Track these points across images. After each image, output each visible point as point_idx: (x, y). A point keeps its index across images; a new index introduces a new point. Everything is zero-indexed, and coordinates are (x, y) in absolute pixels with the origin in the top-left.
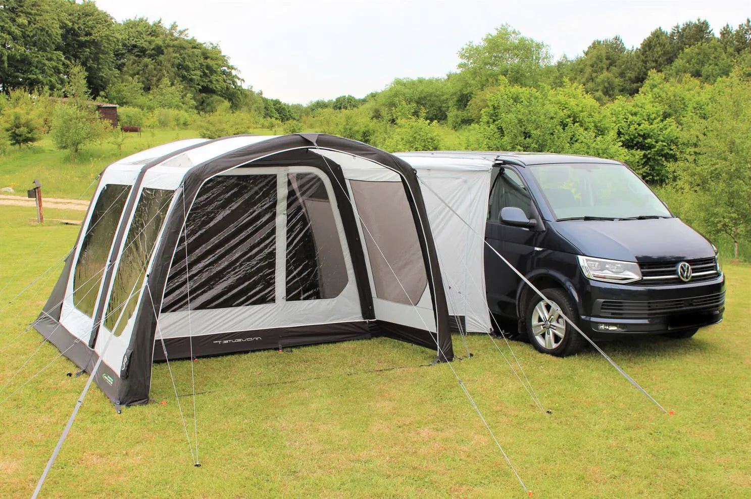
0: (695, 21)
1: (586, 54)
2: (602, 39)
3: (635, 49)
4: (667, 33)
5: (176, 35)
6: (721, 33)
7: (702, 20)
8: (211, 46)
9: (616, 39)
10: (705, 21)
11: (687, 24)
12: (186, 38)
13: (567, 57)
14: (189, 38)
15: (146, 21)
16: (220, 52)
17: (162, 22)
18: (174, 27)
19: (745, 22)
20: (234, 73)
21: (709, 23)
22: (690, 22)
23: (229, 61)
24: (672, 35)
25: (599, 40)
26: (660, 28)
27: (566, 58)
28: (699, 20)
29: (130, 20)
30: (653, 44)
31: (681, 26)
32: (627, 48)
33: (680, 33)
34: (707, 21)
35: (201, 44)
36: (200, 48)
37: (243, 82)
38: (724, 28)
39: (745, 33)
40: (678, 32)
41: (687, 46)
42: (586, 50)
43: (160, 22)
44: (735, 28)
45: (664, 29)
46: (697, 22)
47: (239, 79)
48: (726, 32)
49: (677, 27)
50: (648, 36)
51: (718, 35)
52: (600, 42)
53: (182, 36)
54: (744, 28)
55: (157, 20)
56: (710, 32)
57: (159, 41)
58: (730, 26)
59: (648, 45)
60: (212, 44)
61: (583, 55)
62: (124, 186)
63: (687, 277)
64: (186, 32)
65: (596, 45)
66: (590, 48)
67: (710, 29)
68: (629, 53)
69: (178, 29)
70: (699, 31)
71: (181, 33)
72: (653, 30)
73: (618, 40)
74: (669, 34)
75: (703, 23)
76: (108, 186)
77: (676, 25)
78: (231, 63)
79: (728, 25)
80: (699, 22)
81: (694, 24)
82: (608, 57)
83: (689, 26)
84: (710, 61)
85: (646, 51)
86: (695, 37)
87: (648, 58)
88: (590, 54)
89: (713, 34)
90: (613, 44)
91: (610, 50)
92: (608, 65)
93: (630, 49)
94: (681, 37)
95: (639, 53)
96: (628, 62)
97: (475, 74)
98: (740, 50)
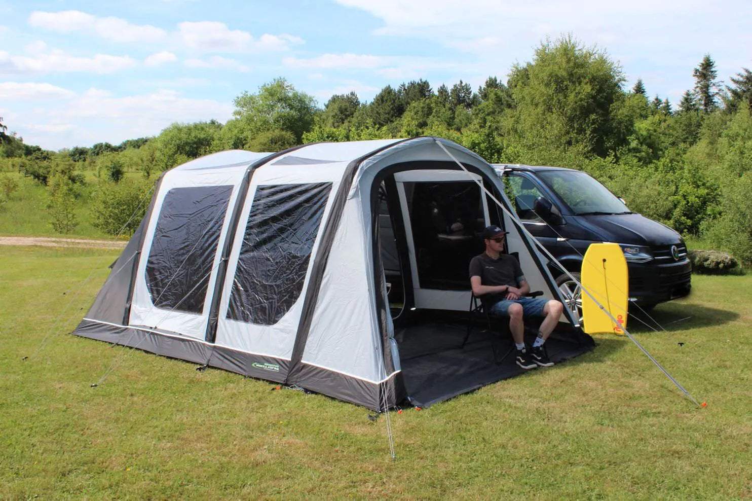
0: (417, 80)
1: (327, 106)
3: (369, 103)
6: (439, 91)
7: (424, 80)
9: (352, 94)
10: (426, 81)
11: (411, 83)
19: (459, 83)
21: (430, 84)
22: (414, 82)
24: (400, 91)
25: (337, 95)
26: (389, 86)
28: (421, 80)
30: (385, 98)
31: (407, 85)
32: (361, 103)
34: (428, 81)
38: (441, 88)
39: (459, 92)
40: (405, 89)
41: (414, 102)
42: (327, 103)
44: (450, 87)
45: (392, 87)
48: (443, 90)
49: (404, 85)
50: (379, 93)
51: (436, 93)
52: (338, 97)
54: (457, 88)
56: (430, 90)
58: (446, 86)
59: (381, 99)
65: (335, 99)
66: (329, 101)
67: (430, 88)
68: (364, 106)
70: (422, 89)
72: (384, 87)
73: (354, 95)
74: (396, 90)
75: (425, 83)
77: (402, 84)
79: (444, 85)
80: (421, 82)
81: (418, 84)
82: (346, 109)
83: (413, 84)
84: (433, 114)
85: (379, 105)
86: (418, 94)
87: (381, 111)
88: (331, 107)
89: (433, 92)
90: (349, 98)
91: (348, 104)
92: (347, 116)
93: (364, 102)
94: (407, 94)
95: (373, 106)
96: (364, 114)
97: (250, 120)
98: (456, 105)
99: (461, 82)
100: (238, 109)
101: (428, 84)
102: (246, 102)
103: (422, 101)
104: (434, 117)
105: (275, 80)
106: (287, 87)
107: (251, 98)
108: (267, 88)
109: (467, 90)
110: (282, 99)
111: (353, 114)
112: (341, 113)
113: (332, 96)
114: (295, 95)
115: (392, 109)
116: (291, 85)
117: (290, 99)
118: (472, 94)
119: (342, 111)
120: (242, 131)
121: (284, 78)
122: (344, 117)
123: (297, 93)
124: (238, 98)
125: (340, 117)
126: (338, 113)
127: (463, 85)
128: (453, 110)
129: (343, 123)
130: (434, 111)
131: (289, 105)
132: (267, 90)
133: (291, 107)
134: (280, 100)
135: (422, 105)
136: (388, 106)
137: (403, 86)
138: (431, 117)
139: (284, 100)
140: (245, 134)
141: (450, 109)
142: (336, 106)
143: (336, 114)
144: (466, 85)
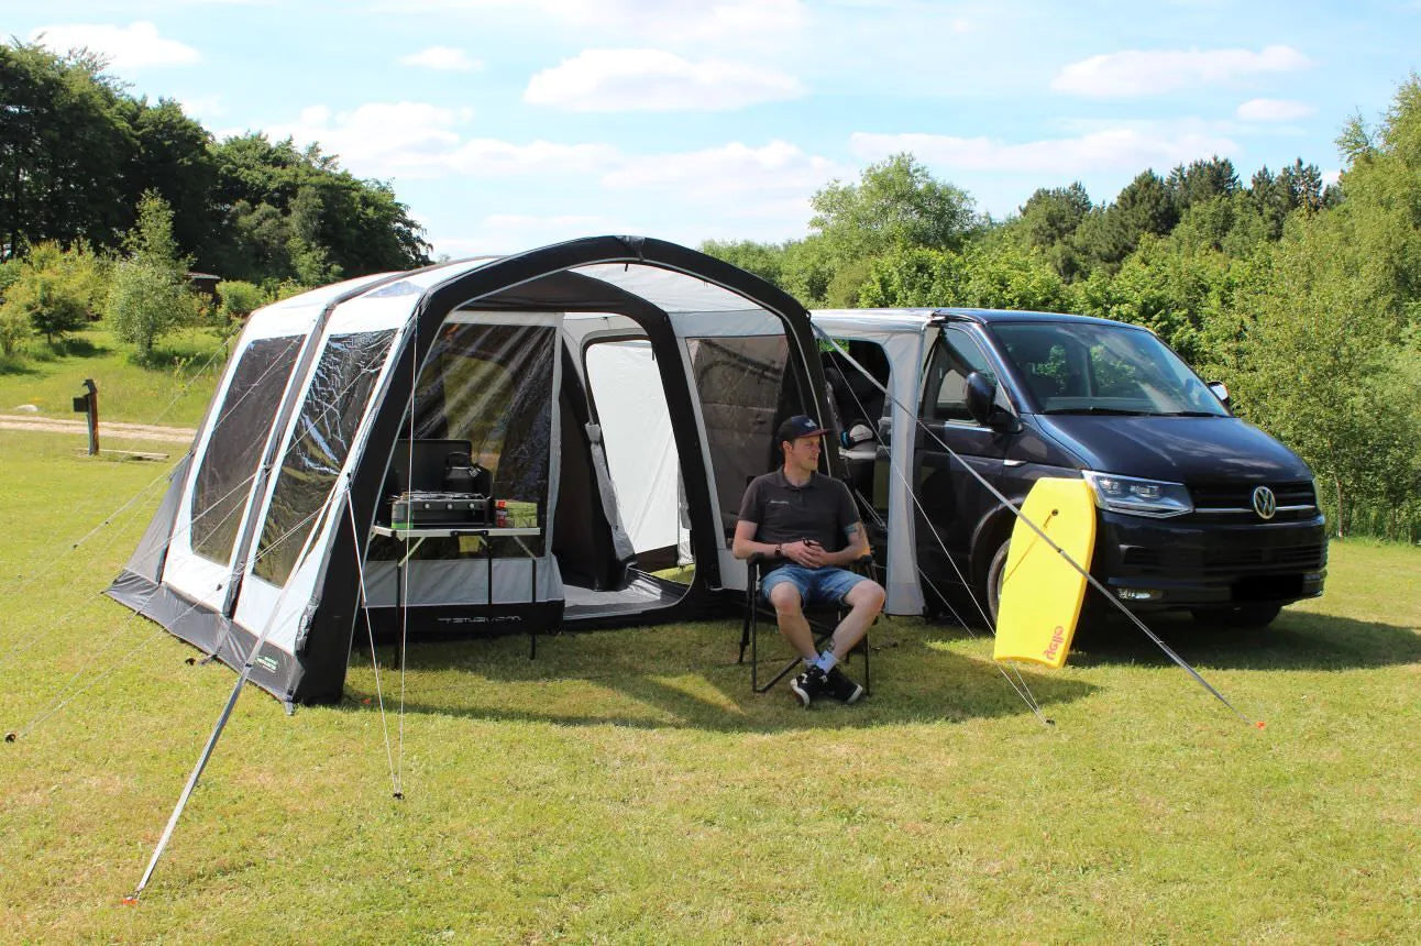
0: (1208, 159)
1: (1025, 212)
2: (1051, 186)
3: (1107, 205)
4: (1162, 180)
5: (316, 165)
6: (1254, 182)
7: (1221, 159)
8: (377, 186)
9: (1077, 187)
10: (1226, 161)
11: (1196, 165)
12: (333, 171)
13: (993, 217)
14: (339, 172)
15: (265, 140)
16: (393, 196)
17: (294, 143)
18: (314, 150)
19: (1295, 163)
20: (415, 233)
21: (1234, 165)
22: (1202, 162)
23: (407, 213)
24: (1172, 182)
25: (1046, 189)
26: (1150, 171)
27: (990, 219)
28: (1215, 159)
29: (237, 138)
30: (1138, 197)
31: (1187, 169)
32: (1093, 204)
33: (1185, 179)
34: (1230, 160)
35: (360, 183)
36: (357, 190)
37: (430, 249)
38: (1259, 174)
39: (1294, 183)
40: (1182, 177)
41: (1197, 202)
42: (1024, 205)
43: (289, 143)
44: (1276, 172)
45: (1156, 173)
46: (1213, 162)
47: (423, 244)
48: (1262, 179)
49: (1180, 170)
50: (1129, 184)
51: (1248, 185)
52: (1048, 192)
53: (326, 168)
54: (1291, 174)
55: (284, 138)
56: (1235, 179)
57: (285, 175)
58: (1270, 171)
59: (1131, 197)
60: (378, 183)
61: (1018, 214)
62: (292, 337)
63: (1268, 514)
64: (335, 160)
65: (1041, 197)
66: (1030, 202)
67: (1235, 174)
68: (1100, 211)
69: (322, 155)
70: (1218, 177)
71: (326, 161)
72: (1139, 173)
73: (1080, 189)
74: (1165, 180)
75: (1223, 164)
76: (257, 342)
77: (1178, 167)
78: (409, 216)
79: (1265, 170)
80: (1216, 163)
81: (1209, 166)
82: (1062, 219)
83: (1199, 168)
84: (1236, 228)
85: (1126, 209)
86: (1211, 188)
87: (1131, 222)
88: (1031, 213)
89: (1240, 183)
90: (1070, 197)
91: (1065, 207)
92: (1061, 233)
93: (1100, 205)
94: (1187, 186)
95: (1114, 211)
96: (1096, 227)
97: (839, 237)
98: (1287, 209)
99: (1300, 163)
100: (821, 214)
101: (1230, 166)
102: (834, 200)
103: (1213, 202)
104: (1236, 233)
105: (891, 158)
106: (917, 171)
107: (845, 194)
108: (876, 175)
109: (1312, 177)
110: (903, 196)
111: (1075, 228)
112: (1051, 226)
113: (1035, 191)
114: (931, 189)
115: (1153, 217)
116: (923, 168)
117: (919, 195)
118: (1324, 186)
119: (1052, 220)
120: (824, 258)
121: (910, 155)
122: (1055, 232)
123: (934, 183)
124: (820, 193)
125: (1048, 232)
126: (1045, 225)
127: (1304, 167)
128: (1278, 221)
129: (1053, 245)
130: (1238, 222)
131: (918, 206)
132: (875, 177)
133: (922, 211)
134: (900, 197)
135: (1212, 209)
136: (1144, 211)
137: (1178, 170)
138: (1230, 234)
139: (909, 197)
140: (829, 265)
141: (1273, 218)
142: (1041, 210)
143: (1040, 228)
144: (1311, 167)
